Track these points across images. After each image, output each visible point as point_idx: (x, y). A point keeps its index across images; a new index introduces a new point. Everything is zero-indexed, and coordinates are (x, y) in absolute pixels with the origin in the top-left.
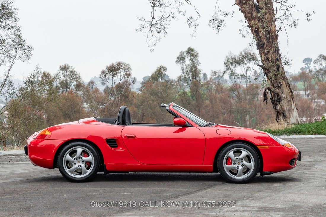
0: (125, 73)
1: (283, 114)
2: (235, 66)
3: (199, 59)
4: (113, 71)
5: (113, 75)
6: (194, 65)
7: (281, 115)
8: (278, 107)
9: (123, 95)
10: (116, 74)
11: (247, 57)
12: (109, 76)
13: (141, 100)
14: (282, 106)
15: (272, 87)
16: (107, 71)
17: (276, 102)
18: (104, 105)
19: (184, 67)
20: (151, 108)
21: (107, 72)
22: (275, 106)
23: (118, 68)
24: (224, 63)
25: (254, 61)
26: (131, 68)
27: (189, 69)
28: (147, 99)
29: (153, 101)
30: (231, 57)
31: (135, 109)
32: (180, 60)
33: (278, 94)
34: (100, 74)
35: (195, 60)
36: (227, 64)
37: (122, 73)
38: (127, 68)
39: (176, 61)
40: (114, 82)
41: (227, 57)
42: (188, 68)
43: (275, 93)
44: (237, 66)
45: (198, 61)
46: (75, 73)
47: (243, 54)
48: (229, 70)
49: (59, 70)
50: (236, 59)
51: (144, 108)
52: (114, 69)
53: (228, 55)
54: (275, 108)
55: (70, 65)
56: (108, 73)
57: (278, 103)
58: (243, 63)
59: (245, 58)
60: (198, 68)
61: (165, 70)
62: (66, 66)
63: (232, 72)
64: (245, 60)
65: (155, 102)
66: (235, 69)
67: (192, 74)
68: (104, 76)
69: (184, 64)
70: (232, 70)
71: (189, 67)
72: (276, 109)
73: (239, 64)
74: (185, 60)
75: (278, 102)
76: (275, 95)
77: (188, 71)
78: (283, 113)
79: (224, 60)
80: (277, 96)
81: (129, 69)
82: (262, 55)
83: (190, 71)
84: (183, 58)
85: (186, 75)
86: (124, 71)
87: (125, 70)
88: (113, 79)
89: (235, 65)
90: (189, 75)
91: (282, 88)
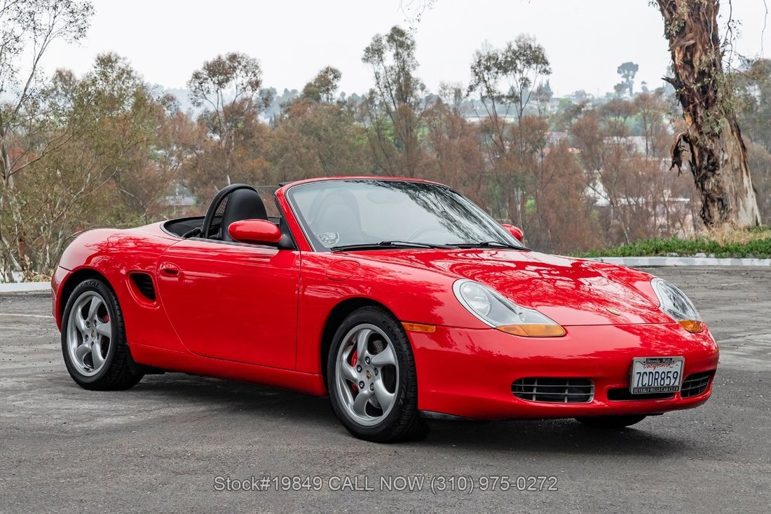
0: (248, 79)
1: (720, 203)
2: (495, 75)
3: (414, 56)
4: (220, 74)
5: (220, 84)
6: (404, 69)
7: (716, 204)
8: (709, 185)
9: (241, 132)
10: (227, 80)
11: (524, 55)
12: (210, 85)
13: (280, 145)
14: (718, 182)
15: (696, 134)
16: (205, 74)
17: (703, 172)
18: (196, 153)
19: (382, 71)
20: (302, 165)
21: (205, 77)
22: (700, 180)
23: (230, 67)
24: (470, 66)
25: (540, 66)
26: (262, 68)
27: (393, 77)
28: (295, 143)
29: (308, 148)
30: (488, 53)
31: (267, 164)
32: (371, 55)
33: (711, 153)
34: (190, 79)
35: (406, 56)
36: (477, 70)
37: (239, 80)
38: (252, 68)
39: (363, 56)
40: (220, 101)
41: (478, 53)
42: (389, 74)
43: (702, 149)
44: (500, 75)
45: (413, 58)
46: (133, 74)
47: (515, 47)
48: (482, 84)
49: (95, 64)
50: (497, 59)
51: (287, 165)
52: (223, 69)
53: (480, 48)
54: (700, 185)
55: (121, 56)
56: (207, 79)
57: (710, 174)
58: (515, 69)
59: (517, 57)
60: (414, 74)
61: (335, 77)
62: (112, 56)
63: (488, 88)
64: (518, 62)
65: (312, 151)
66: (496, 82)
67: (399, 90)
68: (197, 85)
69: (381, 64)
70: (488, 83)
71: (393, 72)
72: (703, 189)
73: (505, 71)
74: (384, 56)
75: (710, 171)
76: (704, 153)
77: (390, 82)
78: (720, 200)
79: (472, 61)
80: (709, 156)
81: (257, 71)
82: (676, 54)
83: (394, 82)
84: (379, 50)
85: (384, 90)
86: (244, 75)
87: (247, 72)
88: (220, 94)
89: (497, 73)
90: (391, 90)
91: (721, 137)
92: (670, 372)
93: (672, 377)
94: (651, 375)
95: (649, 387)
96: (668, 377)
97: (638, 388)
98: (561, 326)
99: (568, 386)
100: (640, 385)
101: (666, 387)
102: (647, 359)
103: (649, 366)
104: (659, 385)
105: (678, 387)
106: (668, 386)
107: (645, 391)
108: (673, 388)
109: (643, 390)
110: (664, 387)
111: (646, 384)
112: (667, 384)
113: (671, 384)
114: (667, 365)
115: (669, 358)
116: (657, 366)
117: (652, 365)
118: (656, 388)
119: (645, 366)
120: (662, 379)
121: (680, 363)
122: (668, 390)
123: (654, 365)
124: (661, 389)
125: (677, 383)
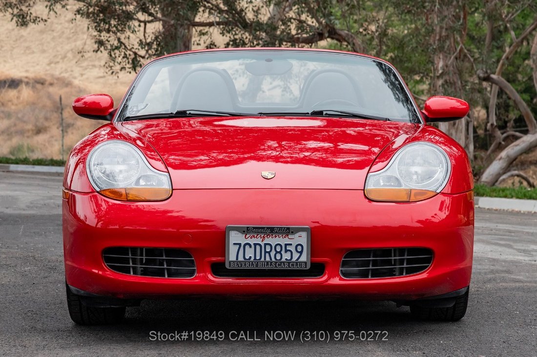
92: (291, 244)
93: (294, 251)
95: (257, 262)
97: (237, 261)
98: (173, 190)
99: (164, 258)
100: (241, 258)
101: (284, 262)
102: (248, 227)
103: (254, 236)
104: (273, 259)
105: (306, 263)
106: (289, 262)
107: (249, 265)
108: (297, 264)
109: (245, 265)
110: (281, 263)
111: (250, 257)
112: (286, 259)
113: (294, 259)
114: (284, 236)
115: (285, 228)
116: (267, 236)
117: (259, 235)
118: (267, 262)
119: (248, 236)
120: (277, 252)
121: (304, 234)
122: (289, 265)
123: (262, 236)
124: (276, 265)
125: (304, 258)
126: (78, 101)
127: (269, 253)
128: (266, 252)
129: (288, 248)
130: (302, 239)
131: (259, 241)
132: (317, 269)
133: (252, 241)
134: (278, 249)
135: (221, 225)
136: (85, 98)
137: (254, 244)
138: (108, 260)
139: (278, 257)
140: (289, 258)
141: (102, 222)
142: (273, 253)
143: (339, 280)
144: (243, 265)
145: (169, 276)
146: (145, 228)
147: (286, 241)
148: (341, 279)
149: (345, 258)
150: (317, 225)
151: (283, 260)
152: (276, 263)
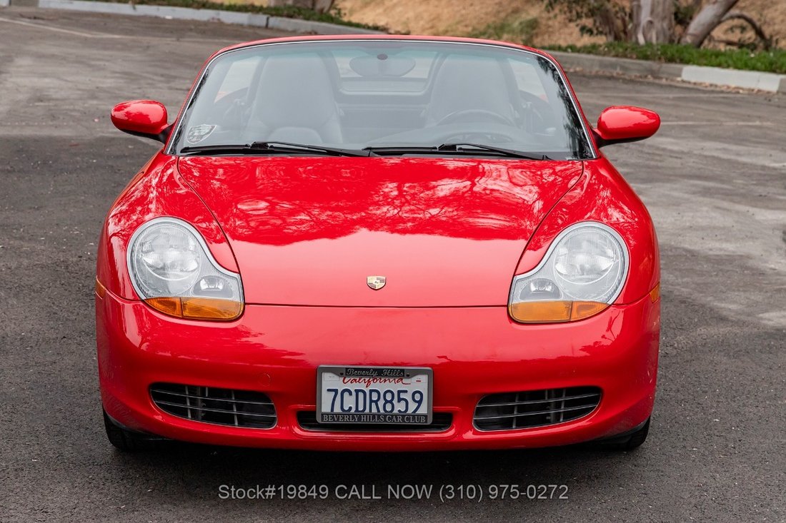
92: (406, 391)
93: (410, 400)
94: (361, 395)
95: (359, 414)
96: (400, 400)
97: (332, 414)
98: (245, 304)
99: (233, 401)
100: (337, 409)
101: (396, 416)
102: (347, 369)
103: (355, 380)
104: (382, 411)
105: (426, 416)
106: (403, 414)
107: (349, 419)
108: (414, 418)
109: (344, 418)
110: (392, 416)
111: (350, 408)
112: (399, 411)
113: (410, 411)
114: (397, 380)
115: (397, 370)
116: (373, 380)
117: (362, 379)
118: (374, 415)
119: (347, 380)
120: (387, 402)
121: (424, 379)
122: (403, 419)
123: (367, 379)
124: (385, 418)
125: (423, 410)
126: (119, 109)
127: (376, 402)
128: (371, 401)
129: (402, 396)
130: (421, 383)
131: (361, 386)
132: (441, 419)
133: (353, 387)
134: (389, 397)
135: (311, 360)
136: (129, 106)
137: (356, 390)
138: (157, 397)
139: (389, 408)
140: (403, 410)
141: (148, 343)
142: (381, 403)
143: (473, 434)
144: (341, 418)
145: (240, 424)
146: (207, 360)
147: (400, 386)
148: (475, 433)
149: (480, 404)
150: (444, 360)
151: (396, 411)
152: (385, 416)
